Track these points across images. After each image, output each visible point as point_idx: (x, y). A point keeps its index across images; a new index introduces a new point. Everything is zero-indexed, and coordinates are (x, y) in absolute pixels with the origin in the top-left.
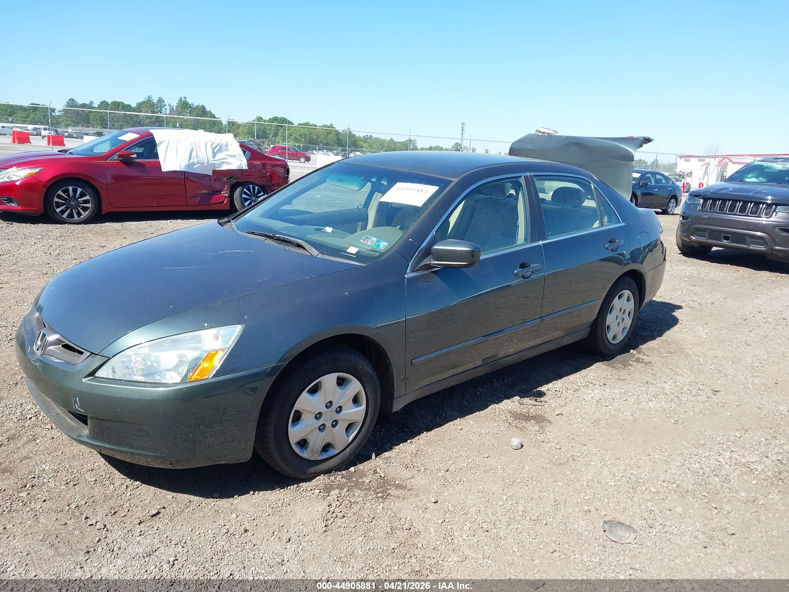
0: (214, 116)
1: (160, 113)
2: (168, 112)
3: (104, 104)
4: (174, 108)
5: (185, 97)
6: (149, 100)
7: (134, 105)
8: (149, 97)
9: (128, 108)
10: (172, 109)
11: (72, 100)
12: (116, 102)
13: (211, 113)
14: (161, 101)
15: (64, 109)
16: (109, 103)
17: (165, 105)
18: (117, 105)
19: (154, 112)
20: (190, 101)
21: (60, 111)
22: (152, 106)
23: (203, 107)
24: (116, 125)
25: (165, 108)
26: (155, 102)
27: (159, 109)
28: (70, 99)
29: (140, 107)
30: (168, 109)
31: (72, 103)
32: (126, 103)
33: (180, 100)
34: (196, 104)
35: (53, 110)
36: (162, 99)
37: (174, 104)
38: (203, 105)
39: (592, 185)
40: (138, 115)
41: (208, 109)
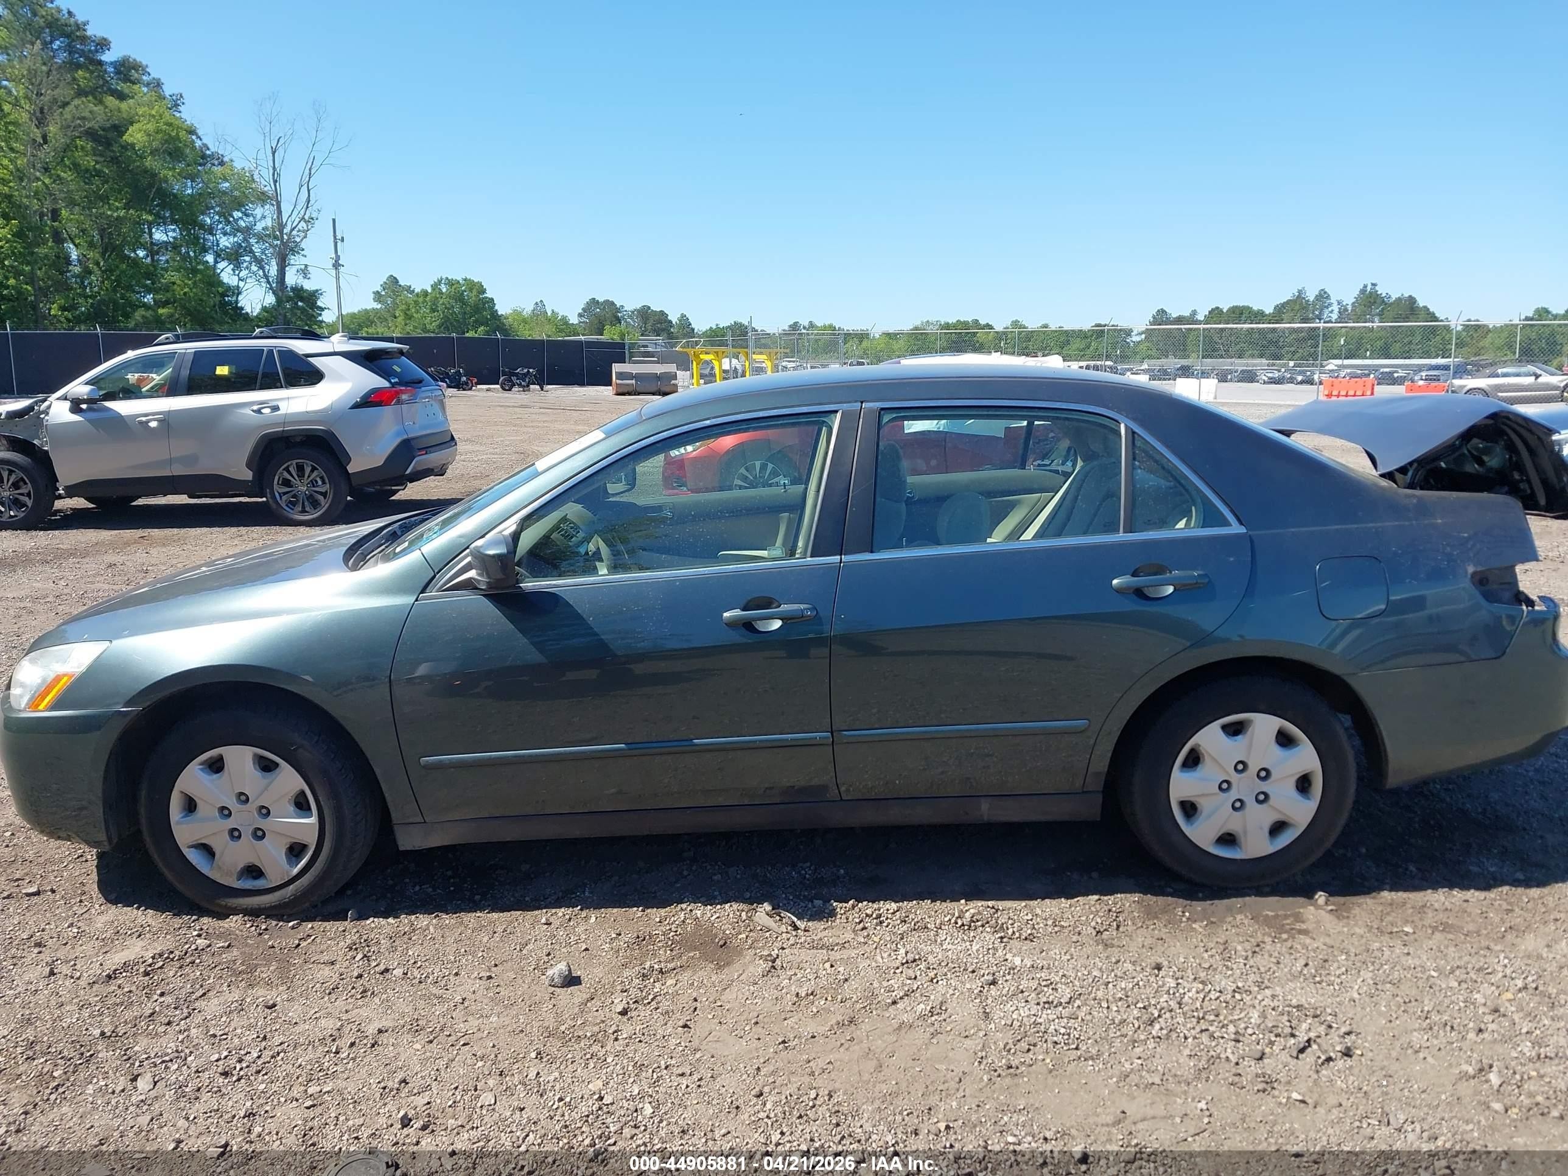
0: (1435, 317)
1: (1318, 321)
2: (1335, 316)
3: (1216, 314)
4: (1350, 308)
5: (1373, 285)
6: (1298, 297)
7: (1269, 310)
8: (1300, 292)
9: (1258, 316)
10: (1343, 311)
11: (1162, 312)
12: (1236, 307)
13: (1428, 309)
14: (1323, 296)
15: (1147, 329)
16: (1225, 311)
17: (1330, 305)
18: (1239, 313)
19: (1305, 320)
20: (1381, 290)
21: (1140, 334)
22: (1303, 308)
23: (1412, 300)
24: (1233, 349)
25: (1330, 309)
26: (1312, 298)
27: (1317, 313)
28: (1158, 311)
29: (1281, 312)
30: (1336, 310)
31: (1161, 317)
32: (1255, 308)
33: (1363, 291)
34: (1394, 296)
35: (1129, 332)
36: (1325, 293)
37: (1349, 300)
38: (1410, 296)
39: (1122, 427)
40: (1274, 329)
41: (1421, 303)
